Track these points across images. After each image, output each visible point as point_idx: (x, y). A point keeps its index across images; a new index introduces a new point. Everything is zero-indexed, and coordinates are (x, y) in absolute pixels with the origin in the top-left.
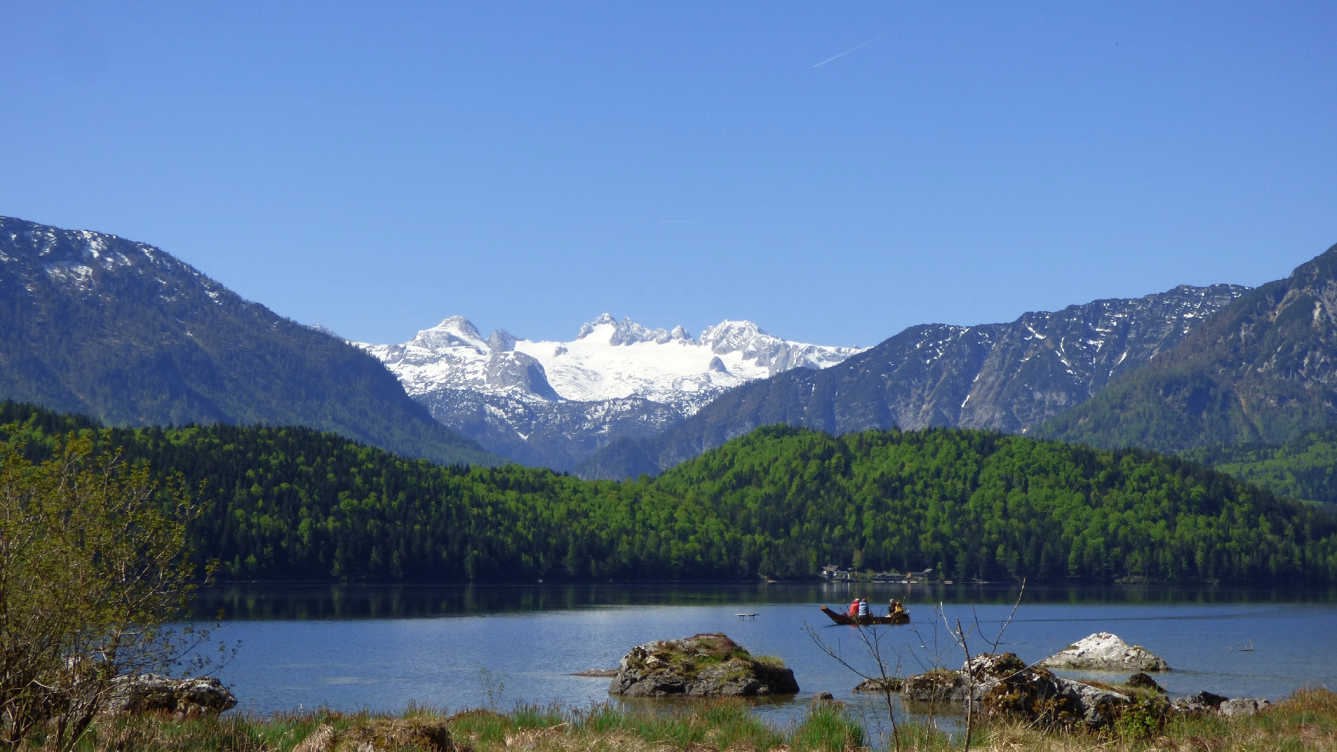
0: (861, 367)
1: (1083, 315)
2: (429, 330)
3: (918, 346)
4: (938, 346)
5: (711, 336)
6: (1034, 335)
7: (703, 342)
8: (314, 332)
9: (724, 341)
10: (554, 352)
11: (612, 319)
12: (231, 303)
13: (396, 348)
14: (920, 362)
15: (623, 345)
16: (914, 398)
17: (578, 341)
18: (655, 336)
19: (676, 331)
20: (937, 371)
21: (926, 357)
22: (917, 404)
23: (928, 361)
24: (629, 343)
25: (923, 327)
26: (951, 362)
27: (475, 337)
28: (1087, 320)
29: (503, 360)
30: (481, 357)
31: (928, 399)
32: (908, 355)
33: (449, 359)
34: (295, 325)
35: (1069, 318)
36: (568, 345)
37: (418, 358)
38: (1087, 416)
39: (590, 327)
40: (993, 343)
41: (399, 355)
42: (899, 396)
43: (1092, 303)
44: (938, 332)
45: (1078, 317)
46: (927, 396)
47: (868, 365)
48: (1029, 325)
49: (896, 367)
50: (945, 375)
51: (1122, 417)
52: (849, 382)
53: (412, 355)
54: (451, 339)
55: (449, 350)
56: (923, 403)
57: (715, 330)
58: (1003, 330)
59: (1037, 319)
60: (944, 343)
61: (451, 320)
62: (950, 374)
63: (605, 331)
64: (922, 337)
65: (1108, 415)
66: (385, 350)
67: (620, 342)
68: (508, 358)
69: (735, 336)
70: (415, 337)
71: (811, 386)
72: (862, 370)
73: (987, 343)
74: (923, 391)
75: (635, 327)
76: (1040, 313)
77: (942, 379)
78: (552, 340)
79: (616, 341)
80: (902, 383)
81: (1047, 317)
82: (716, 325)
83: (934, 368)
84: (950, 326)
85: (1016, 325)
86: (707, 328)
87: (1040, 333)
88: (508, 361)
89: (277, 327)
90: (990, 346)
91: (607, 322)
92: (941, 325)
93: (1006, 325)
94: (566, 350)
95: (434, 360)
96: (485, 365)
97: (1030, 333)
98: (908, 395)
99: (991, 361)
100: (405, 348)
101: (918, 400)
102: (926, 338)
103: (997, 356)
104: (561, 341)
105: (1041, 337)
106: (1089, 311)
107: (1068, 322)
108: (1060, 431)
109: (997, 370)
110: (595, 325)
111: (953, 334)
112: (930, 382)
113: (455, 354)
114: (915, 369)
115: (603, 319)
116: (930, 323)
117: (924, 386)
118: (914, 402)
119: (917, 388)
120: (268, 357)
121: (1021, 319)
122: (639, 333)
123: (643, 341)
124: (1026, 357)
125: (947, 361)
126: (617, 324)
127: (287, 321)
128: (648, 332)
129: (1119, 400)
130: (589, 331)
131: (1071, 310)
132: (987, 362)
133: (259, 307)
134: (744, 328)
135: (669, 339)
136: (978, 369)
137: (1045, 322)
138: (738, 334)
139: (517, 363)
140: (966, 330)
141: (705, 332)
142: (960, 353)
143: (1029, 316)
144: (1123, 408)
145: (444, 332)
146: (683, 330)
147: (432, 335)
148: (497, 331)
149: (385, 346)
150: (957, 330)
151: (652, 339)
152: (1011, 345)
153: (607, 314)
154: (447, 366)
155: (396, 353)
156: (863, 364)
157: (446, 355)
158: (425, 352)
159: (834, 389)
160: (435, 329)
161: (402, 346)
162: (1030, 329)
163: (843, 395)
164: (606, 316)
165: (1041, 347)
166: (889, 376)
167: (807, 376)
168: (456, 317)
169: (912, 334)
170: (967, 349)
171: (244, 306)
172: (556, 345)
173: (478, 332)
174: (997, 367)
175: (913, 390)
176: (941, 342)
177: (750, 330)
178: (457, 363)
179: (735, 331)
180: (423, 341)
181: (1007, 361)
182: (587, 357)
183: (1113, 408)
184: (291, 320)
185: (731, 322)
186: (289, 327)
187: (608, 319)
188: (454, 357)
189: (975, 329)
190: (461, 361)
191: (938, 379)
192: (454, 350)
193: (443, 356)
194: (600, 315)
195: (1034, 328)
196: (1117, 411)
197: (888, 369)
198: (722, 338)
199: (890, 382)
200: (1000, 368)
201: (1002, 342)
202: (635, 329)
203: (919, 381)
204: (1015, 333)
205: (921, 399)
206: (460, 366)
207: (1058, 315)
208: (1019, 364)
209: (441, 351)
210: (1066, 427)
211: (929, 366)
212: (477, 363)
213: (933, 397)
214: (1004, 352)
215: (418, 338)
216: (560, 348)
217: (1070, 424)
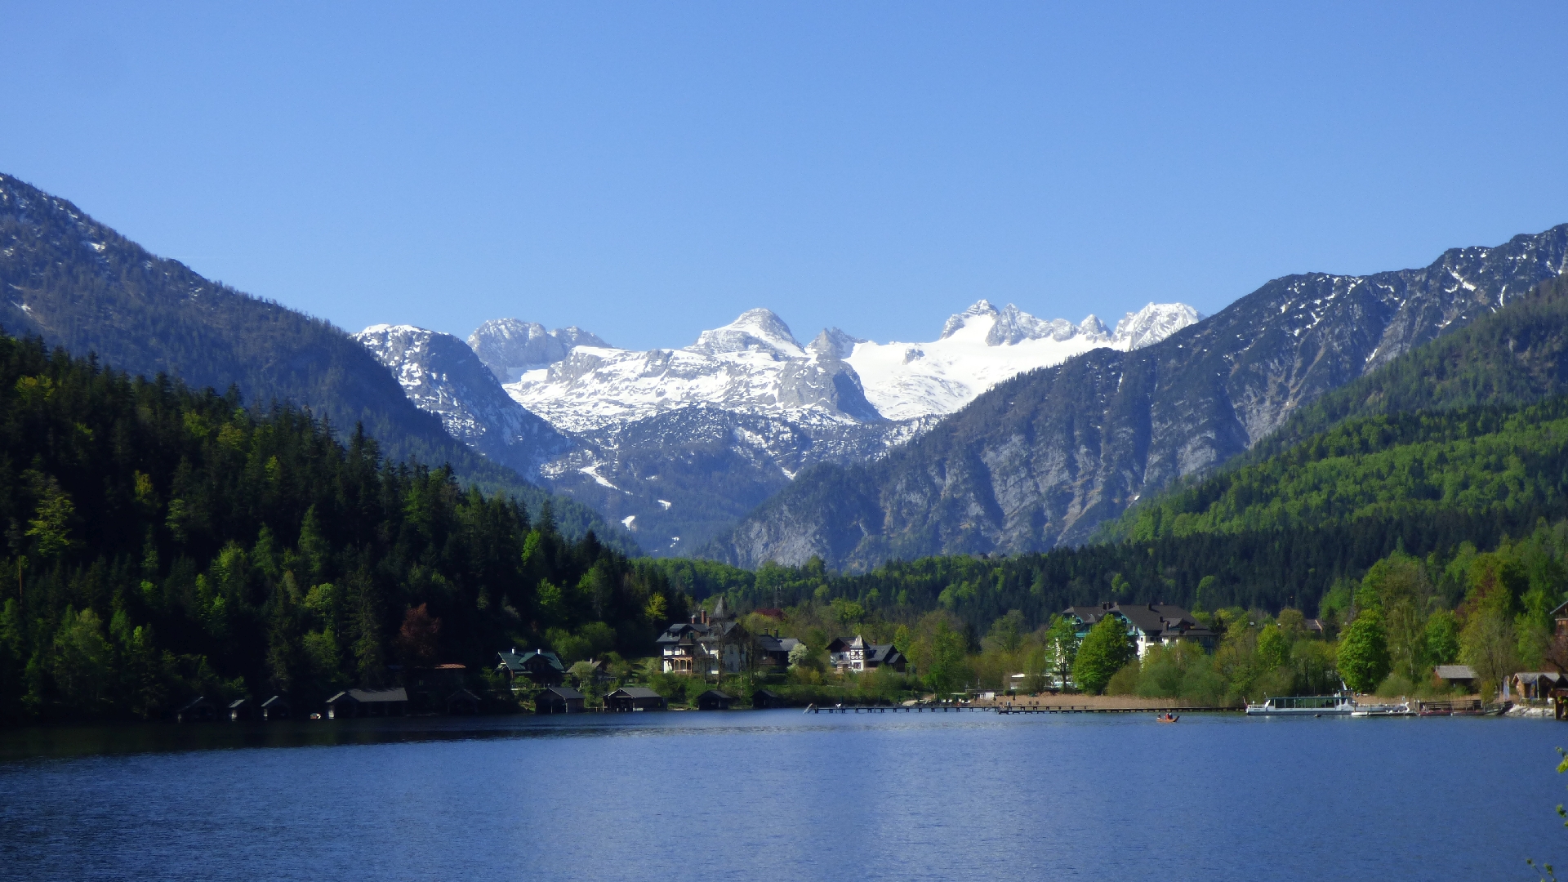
0: (1195, 345)
1: (1537, 250)
2: (717, 330)
3: (1283, 309)
4: (1313, 307)
5: (1130, 328)
6: (1461, 284)
7: (1119, 336)
8: (258, 303)
9: (1148, 333)
10: (904, 357)
11: (992, 307)
12: (123, 260)
13: (658, 354)
14: (1283, 333)
15: (1005, 344)
16: (1273, 389)
17: (943, 341)
18: (1052, 330)
19: (1087, 322)
20: (1308, 350)
21: (1294, 324)
22: (1277, 399)
23: (1297, 332)
24: (1015, 341)
25: (1291, 279)
26: (1332, 332)
27: (784, 338)
28: (1543, 257)
29: (802, 367)
30: (774, 364)
31: (1295, 391)
32: (1267, 324)
33: (732, 368)
34: (229, 293)
35: (1515, 255)
36: (925, 347)
37: (688, 369)
38: (1380, 390)
39: (960, 320)
40: (1401, 301)
41: (662, 365)
42: (1247, 387)
43: (1551, 230)
44: (1315, 285)
45: (1529, 254)
46: (1293, 387)
47: (1206, 341)
48: (1454, 269)
49: (1247, 343)
50: (1321, 353)
51: (1438, 388)
52: (1176, 369)
53: (680, 364)
54: (747, 341)
55: (732, 357)
56: (1285, 398)
57: (1136, 318)
58: (1417, 279)
59: (1467, 258)
60: (1324, 303)
61: (751, 315)
62: (1329, 347)
63: (981, 325)
64: (1290, 295)
65: (1414, 386)
66: (643, 358)
67: (1001, 340)
68: (807, 364)
69: (1162, 326)
70: (697, 341)
71: (1118, 376)
72: (1196, 350)
73: (1391, 301)
74: (1288, 378)
75: (1023, 318)
76: (1471, 250)
77: (1317, 359)
78: (905, 340)
79: (995, 338)
80: (1255, 367)
81: (1483, 256)
82: (1136, 311)
83: (1304, 343)
84: (1335, 277)
85: (1432, 271)
86: (1124, 316)
87: (1470, 281)
88: (809, 367)
89: (200, 296)
90: (1397, 305)
91: (983, 312)
92: (1321, 274)
93: (1422, 271)
94: (921, 354)
95: (710, 371)
96: (778, 375)
97: (1455, 281)
98: (1263, 384)
99: (1395, 328)
100: (671, 354)
101: (1278, 394)
102: (1296, 295)
103: (1402, 320)
104: (916, 340)
105: (1472, 288)
106: (1547, 242)
107: (1514, 262)
108: (1333, 417)
109: (1401, 342)
110: (967, 316)
111: (1338, 288)
112: (1298, 364)
113: (739, 361)
114: (1276, 345)
115: (979, 308)
116: (1303, 272)
117: (1289, 371)
118: (1272, 397)
119: (1278, 374)
120: (153, 342)
121: (1441, 260)
122: (1030, 326)
123: (1034, 338)
124: (1447, 319)
125: (1327, 330)
126: (998, 314)
127: (217, 287)
128: (1042, 324)
129: (1435, 361)
130: (959, 325)
131: (1519, 242)
132: (1388, 331)
133: (174, 264)
134: (1176, 314)
135: (1073, 333)
136: (1375, 344)
137: (1479, 263)
138: (1168, 322)
139: (820, 370)
140: (1359, 282)
141: (1122, 322)
142: (1347, 318)
143: (1453, 254)
144: (1441, 373)
145: (738, 332)
146: (1096, 320)
147: (720, 337)
148: (826, 329)
149: (643, 354)
150: (1345, 282)
151: (1048, 335)
152: (1425, 301)
153: (984, 301)
154: (728, 379)
155: (659, 362)
156: (1198, 341)
157: (728, 362)
158: (699, 360)
159: (1152, 378)
160: (729, 327)
161: (666, 351)
162: (1455, 275)
163: (1166, 388)
164: (983, 304)
165: (1469, 303)
166: (1236, 356)
167: (1111, 360)
168: (757, 310)
169: (1277, 289)
170: (1357, 311)
171: (149, 265)
172: (912, 346)
173: (787, 330)
174: (1401, 337)
175: (1271, 377)
176: (1318, 302)
177: (1184, 316)
178: (741, 373)
179: (1163, 319)
180: (707, 345)
181: (1417, 327)
182: (951, 363)
183: (1426, 373)
184: (224, 286)
185: (1158, 306)
186: (218, 295)
187: (986, 308)
188: (737, 366)
189: (1372, 280)
190: (746, 370)
191: (1313, 360)
192: (740, 355)
193: (722, 364)
194: (975, 302)
195: (1462, 273)
196: (1433, 379)
197: (1235, 346)
198: (1145, 330)
199: (1237, 366)
200: (1406, 338)
201: (1413, 297)
202: (1023, 320)
203: (1281, 363)
204: (1431, 282)
205: (1283, 391)
206: (744, 377)
207: (1499, 252)
208: (1434, 331)
209: (721, 357)
210: (1345, 410)
211: (1297, 339)
212: (767, 373)
213: (1302, 387)
214: (1412, 312)
215: (701, 341)
216: (913, 351)
217: (1351, 405)
